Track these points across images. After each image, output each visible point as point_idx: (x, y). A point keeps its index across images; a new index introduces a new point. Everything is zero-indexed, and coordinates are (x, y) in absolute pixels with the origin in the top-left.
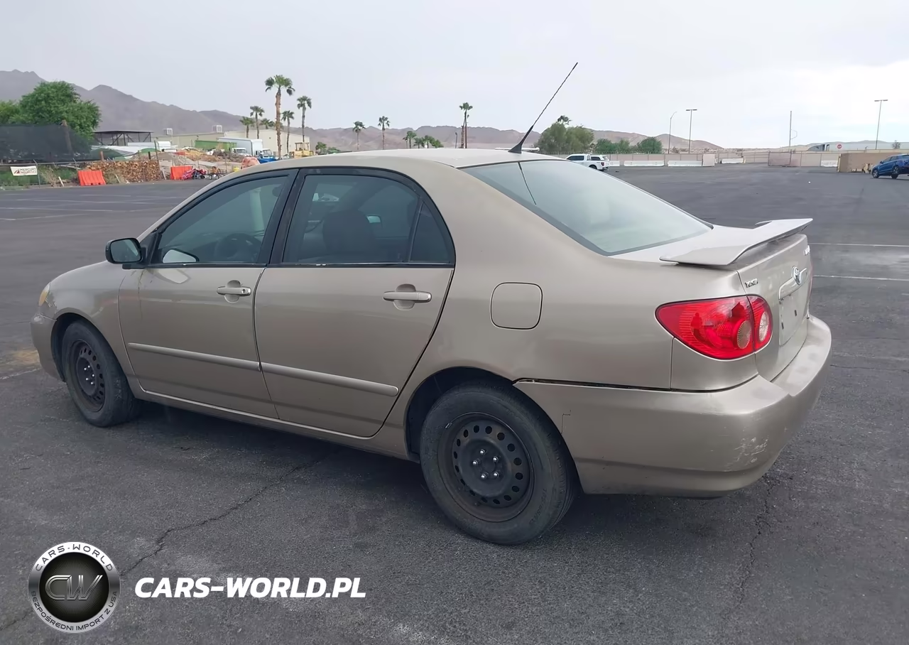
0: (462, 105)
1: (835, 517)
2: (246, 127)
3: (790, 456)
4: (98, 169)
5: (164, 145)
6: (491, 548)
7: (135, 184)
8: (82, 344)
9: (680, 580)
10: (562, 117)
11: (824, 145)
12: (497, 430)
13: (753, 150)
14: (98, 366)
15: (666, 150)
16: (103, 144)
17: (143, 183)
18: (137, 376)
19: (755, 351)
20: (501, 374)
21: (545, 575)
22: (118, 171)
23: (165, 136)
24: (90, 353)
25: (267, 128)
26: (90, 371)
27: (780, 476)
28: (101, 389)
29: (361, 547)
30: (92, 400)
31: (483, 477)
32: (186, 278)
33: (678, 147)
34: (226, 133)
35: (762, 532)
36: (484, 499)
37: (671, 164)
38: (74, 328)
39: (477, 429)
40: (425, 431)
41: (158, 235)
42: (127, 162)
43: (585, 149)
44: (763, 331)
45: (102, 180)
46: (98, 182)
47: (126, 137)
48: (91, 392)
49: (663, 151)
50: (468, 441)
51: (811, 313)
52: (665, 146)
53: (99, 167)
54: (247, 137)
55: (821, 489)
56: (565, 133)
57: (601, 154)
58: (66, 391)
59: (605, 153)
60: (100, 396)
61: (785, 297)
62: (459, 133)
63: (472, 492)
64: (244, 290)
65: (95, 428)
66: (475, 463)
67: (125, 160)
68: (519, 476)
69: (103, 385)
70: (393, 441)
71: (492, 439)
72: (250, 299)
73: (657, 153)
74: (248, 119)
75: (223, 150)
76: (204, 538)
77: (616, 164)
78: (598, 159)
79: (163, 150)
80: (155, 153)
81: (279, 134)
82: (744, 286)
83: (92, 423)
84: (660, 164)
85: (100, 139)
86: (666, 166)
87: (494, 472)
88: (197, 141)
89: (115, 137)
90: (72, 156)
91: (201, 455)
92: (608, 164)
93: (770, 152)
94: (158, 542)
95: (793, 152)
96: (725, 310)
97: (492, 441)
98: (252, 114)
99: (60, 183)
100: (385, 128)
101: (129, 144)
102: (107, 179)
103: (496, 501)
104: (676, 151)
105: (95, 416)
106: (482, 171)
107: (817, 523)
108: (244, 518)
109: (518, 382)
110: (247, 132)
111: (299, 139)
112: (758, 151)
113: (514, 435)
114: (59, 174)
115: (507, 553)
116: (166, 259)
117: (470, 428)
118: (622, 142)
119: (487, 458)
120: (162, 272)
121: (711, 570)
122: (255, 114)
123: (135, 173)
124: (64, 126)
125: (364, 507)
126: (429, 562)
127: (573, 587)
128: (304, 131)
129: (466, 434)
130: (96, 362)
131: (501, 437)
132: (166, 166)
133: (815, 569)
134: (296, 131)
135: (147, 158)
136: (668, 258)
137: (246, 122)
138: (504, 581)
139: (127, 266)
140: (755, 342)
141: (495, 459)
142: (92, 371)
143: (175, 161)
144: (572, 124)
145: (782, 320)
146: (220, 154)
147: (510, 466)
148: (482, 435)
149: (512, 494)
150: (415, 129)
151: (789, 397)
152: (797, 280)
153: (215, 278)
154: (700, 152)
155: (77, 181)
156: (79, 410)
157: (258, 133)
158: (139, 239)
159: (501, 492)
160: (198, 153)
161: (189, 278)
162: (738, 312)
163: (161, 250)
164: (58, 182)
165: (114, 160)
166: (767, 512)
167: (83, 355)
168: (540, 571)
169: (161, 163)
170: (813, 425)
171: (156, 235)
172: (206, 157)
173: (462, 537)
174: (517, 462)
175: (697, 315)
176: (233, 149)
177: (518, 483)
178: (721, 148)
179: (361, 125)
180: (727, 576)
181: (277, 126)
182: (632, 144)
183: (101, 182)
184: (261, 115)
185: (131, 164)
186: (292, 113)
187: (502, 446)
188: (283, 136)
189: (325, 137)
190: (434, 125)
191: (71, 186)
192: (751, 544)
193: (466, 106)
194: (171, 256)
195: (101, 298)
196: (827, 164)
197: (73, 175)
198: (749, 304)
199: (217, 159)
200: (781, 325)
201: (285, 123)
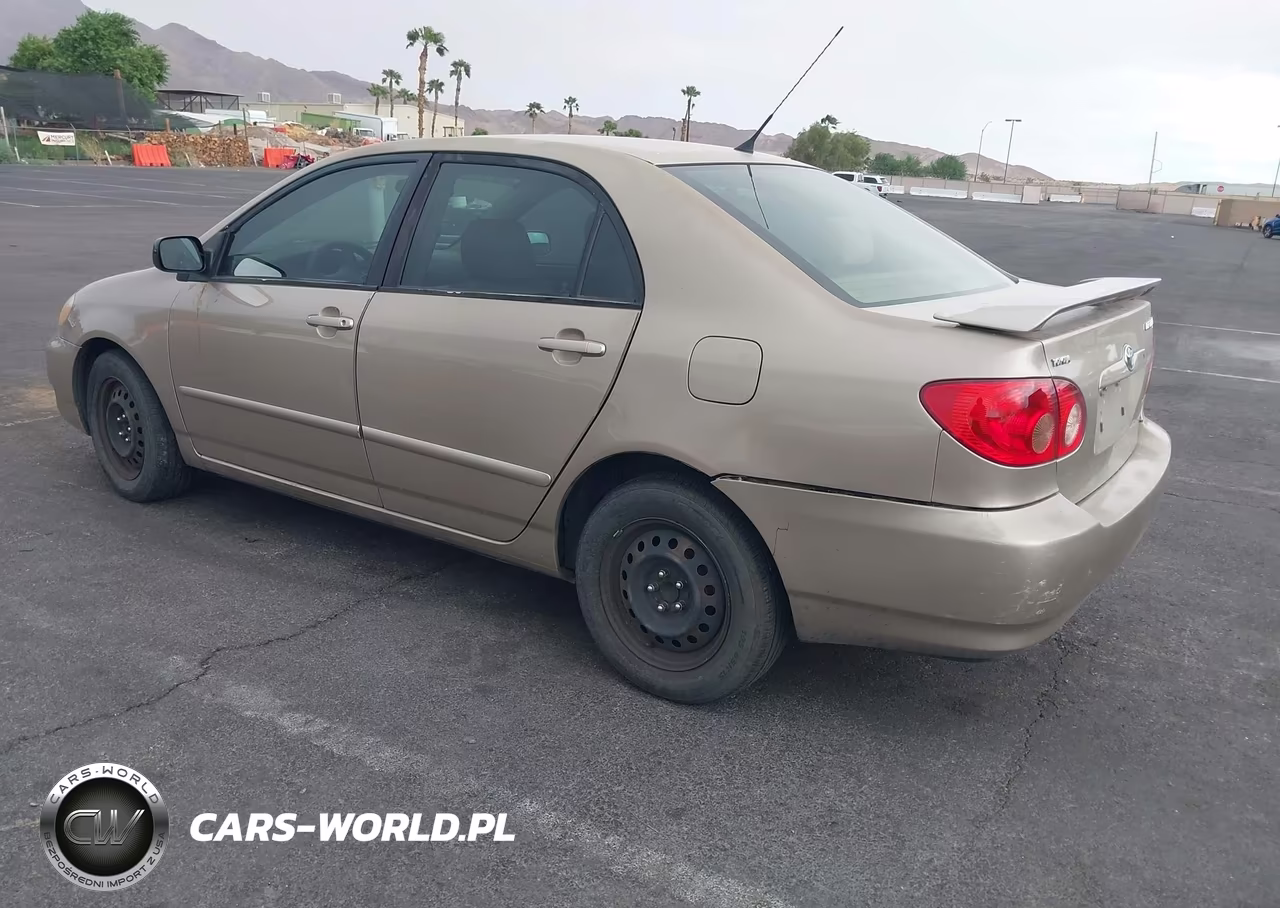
0: (686, 89)
1: (1150, 703)
2: (375, 98)
3: (1096, 615)
4: (161, 144)
5: (257, 115)
6: (662, 707)
7: (213, 168)
8: (115, 384)
9: (922, 770)
10: (828, 118)
11: (1199, 186)
12: (684, 544)
13: (1097, 184)
14: (137, 416)
15: (972, 176)
16: (170, 109)
17: (224, 168)
18: (189, 434)
19: (1057, 458)
20: (696, 467)
21: (734, 748)
22: (190, 148)
23: (259, 103)
24: (126, 396)
25: (405, 103)
26: (125, 422)
27: (1080, 641)
28: (139, 449)
29: (484, 691)
30: (127, 464)
31: (660, 608)
32: (267, 300)
33: (990, 173)
34: (346, 105)
35: (1044, 713)
36: (659, 639)
37: (977, 197)
38: (105, 360)
39: (656, 541)
40: (584, 539)
41: (229, 235)
42: (203, 136)
43: (855, 166)
44: (1071, 431)
45: (166, 161)
46: (159, 162)
47: (203, 100)
48: (125, 453)
49: (967, 177)
50: (643, 556)
51: (1145, 415)
52: (971, 170)
53: (162, 141)
54: (376, 113)
55: (1134, 663)
56: (829, 140)
57: (878, 174)
58: (91, 448)
59: (883, 173)
60: (138, 458)
61: (1108, 385)
62: (678, 129)
63: (644, 629)
64: (344, 321)
65: (128, 502)
66: (650, 588)
67: (200, 133)
68: (710, 610)
69: (141, 443)
70: (540, 550)
71: (676, 556)
72: (351, 335)
73: (958, 179)
74: (378, 87)
75: (340, 130)
76: (265, 664)
77: (899, 190)
78: (874, 181)
79: (255, 123)
80: (243, 127)
81: (421, 112)
82: (1050, 364)
83: (125, 496)
84: (961, 195)
85: (166, 101)
86: (969, 198)
87: (676, 601)
88: (304, 114)
89: (188, 100)
90: (126, 123)
91: (272, 549)
92: (887, 189)
93: (1121, 190)
94: (202, 664)
95: (1153, 192)
96: (1020, 396)
97: (677, 560)
98: (384, 81)
99: (106, 159)
100: (573, 113)
101: (207, 111)
102: (172, 159)
103: (676, 643)
104: (985, 179)
105: (129, 485)
106: (691, 172)
107: (1124, 708)
108: (323, 641)
109: (718, 479)
110: (377, 106)
111: (450, 121)
112: (1102, 187)
113: (708, 554)
114: (105, 146)
115: (685, 714)
116: (239, 271)
117: (647, 541)
118: (909, 159)
119: (668, 583)
120: (233, 288)
121: (968, 760)
122: (388, 80)
123: (213, 153)
124: (117, 78)
125: (492, 638)
126: (576, 719)
127: (771, 768)
128: (457, 110)
129: (641, 547)
130: (133, 411)
131: (689, 554)
132: (258, 146)
133: (1112, 771)
134: (446, 110)
135: (231, 133)
136: (946, 315)
137: (377, 92)
138: (676, 751)
139: (183, 276)
140: (1058, 447)
141: (678, 584)
142: (128, 423)
143: (271, 140)
144: (842, 128)
145: (1100, 419)
146: (336, 135)
147: (699, 595)
148: (663, 550)
149: (698, 634)
150: (616, 118)
151: (1099, 526)
152: (1129, 364)
153: (305, 302)
154: (1019, 182)
155: (130, 158)
156: (108, 476)
157: (392, 109)
158: (203, 239)
159: (684, 629)
160: (304, 132)
161: (271, 300)
162: (1037, 401)
163: (232, 257)
164: (102, 157)
165: (184, 133)
166: (1055, 688)
167: (116, 399)
168: (728, 743)
169: (251, 142)
170: (1136, 573)
171: (225, 235)
172: (316, 137)
173: (626, 689)
174: (709, 590)
175: (980, 401)
176: (354, 130)
177: (709, 620)
178: (1051, 179)
179: (538, 106)
180: (988, 771)
181: (420, 101)
182: (925, 164)
183: (164, 162)
184: (397, 82)
185: (208, 139)
186: (442, 84)
187: (689, 567)
188: (427, 115)
189: (487, 121)
190: (644, 115)
191: (122, 166)
192: (1028, 730)
193: (691, 91)
194: (246, 267)
195: (146, 320)
196: (1201, 212)
197: (125, 149)
198: (1054, 392)
199: (331, 141)
200: (1098, 426)
201: (430, 97)
